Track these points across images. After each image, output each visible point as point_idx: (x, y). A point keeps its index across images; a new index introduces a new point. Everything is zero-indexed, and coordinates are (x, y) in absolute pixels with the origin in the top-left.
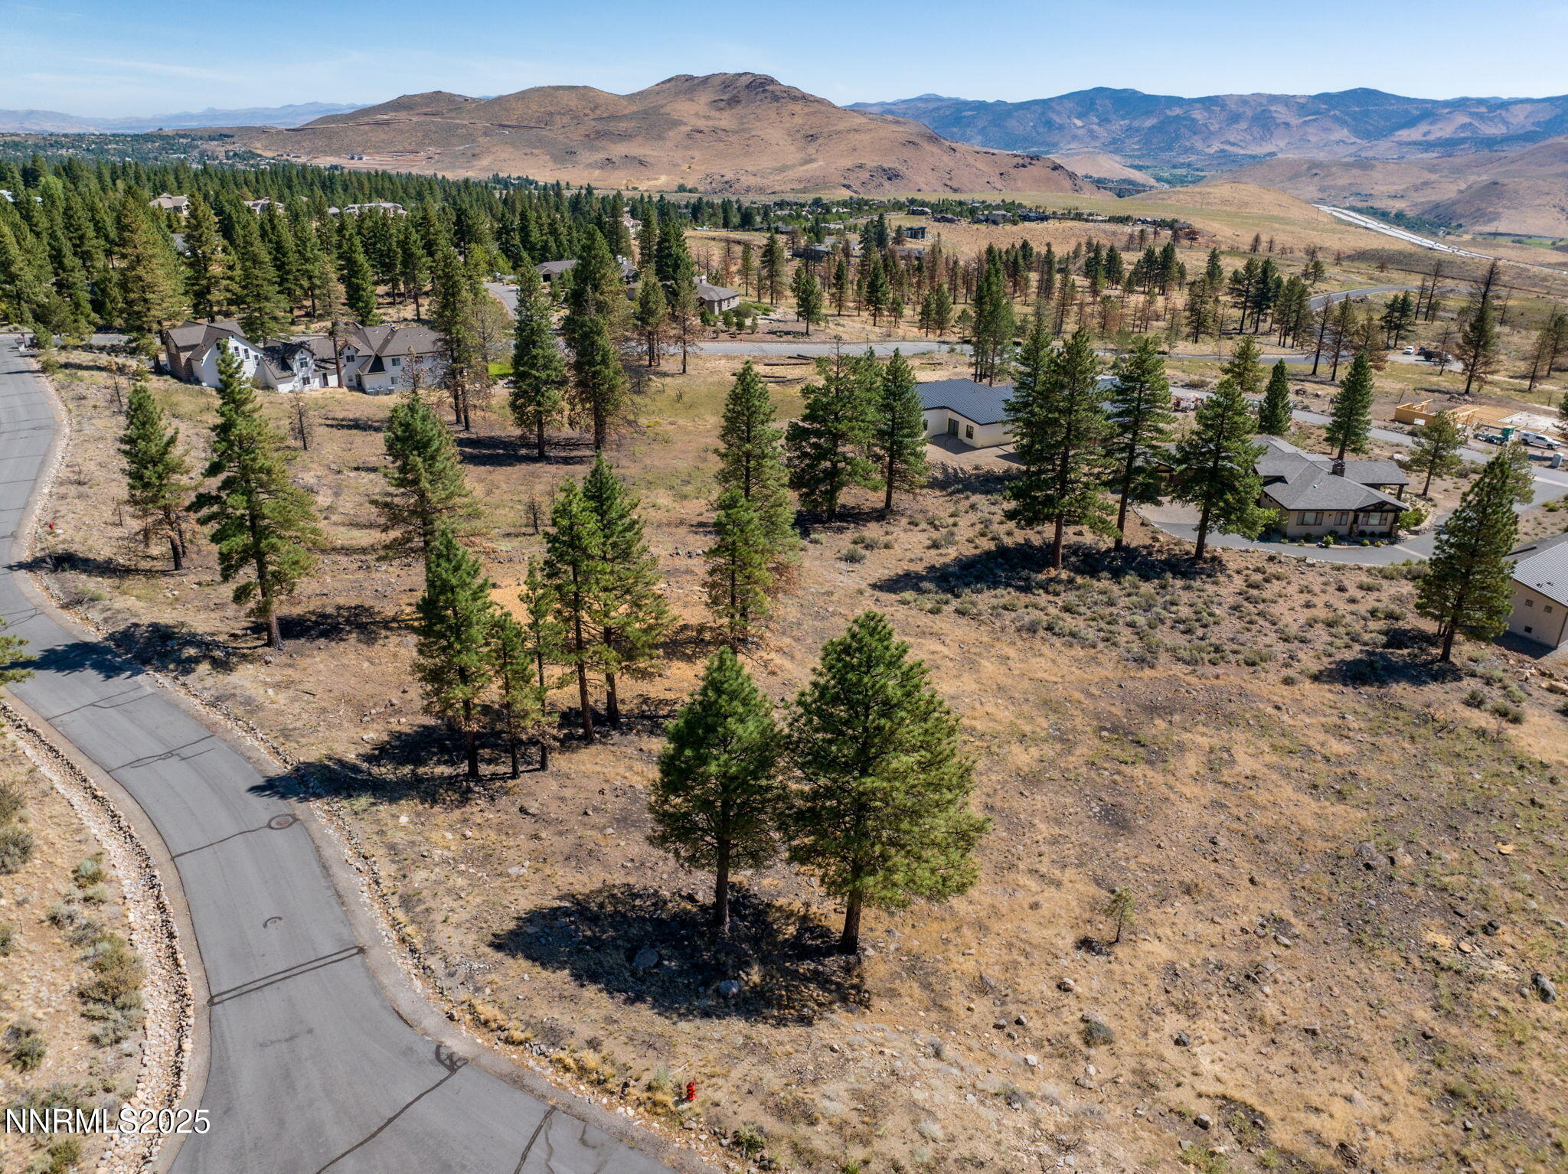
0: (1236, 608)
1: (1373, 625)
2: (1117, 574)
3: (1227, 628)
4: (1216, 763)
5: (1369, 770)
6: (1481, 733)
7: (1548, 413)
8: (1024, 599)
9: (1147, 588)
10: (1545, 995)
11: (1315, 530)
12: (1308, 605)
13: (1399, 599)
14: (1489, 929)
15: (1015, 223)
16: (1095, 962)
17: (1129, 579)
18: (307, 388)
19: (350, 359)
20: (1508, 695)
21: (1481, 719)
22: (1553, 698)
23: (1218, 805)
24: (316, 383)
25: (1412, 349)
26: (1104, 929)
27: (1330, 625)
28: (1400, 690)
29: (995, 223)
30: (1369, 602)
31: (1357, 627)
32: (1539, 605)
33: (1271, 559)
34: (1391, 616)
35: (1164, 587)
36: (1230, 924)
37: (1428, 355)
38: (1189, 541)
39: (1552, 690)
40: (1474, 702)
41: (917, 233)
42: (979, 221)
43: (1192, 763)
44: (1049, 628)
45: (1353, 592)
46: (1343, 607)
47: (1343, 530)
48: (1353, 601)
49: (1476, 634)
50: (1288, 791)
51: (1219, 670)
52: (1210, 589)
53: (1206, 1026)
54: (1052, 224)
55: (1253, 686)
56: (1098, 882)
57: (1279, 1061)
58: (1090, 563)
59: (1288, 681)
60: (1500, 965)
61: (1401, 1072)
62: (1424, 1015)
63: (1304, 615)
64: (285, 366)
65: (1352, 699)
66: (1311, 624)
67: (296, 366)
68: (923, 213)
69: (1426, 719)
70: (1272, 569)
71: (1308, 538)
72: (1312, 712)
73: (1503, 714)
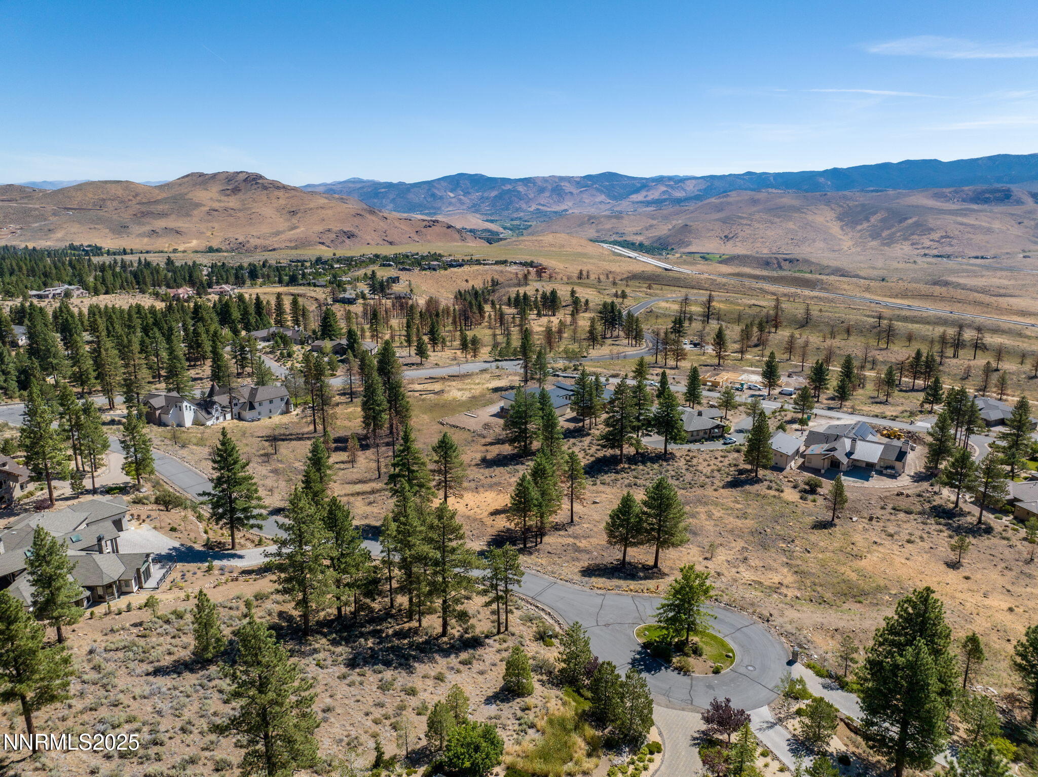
0: (687, 469)
1: (732, 469)
2: (644, 463)
3: (688, 477)
4: (710, 516)
5: (749, 511)
6: (774, 496)
7: (753, 372)
8: (619, 476)
9: (656, 466)
10: (809, 552)
11: (698, 438)
12: (709, 465)
13: (735, 459)
14: (793, 541)
15: (446, 269)
16: (710, 562)
17: (649, 464)
18: (218, 422)
19: (236, 405)
20: (778, 485)
21: (772, 493)
22: (789, 484)
23: (716, 525)
24: (221, 419)
25: (686, 341)
26: (708, 555)
27: (719, 471)
28: (747, 487)
29: (434, 269)
30: (726, 462)
31: (727, 470)
32: (778, 455)
33: (689, 451)
34: (735, 465)
35: (661, 465)
36: (734, 550)
37: (695, 345)
38: (660, 448)
39: (789, 481)
40: (769, 488)
41: (396, 280)
42: (425, 269)
43: (703, 516)
44: (635, 485)
45: (720, 459)
46: (720, 465)
47: (707, 436)
48: (721, 462)
49: (765, 467)
50: (731, 519)
51: (694, 490)
52: (676, 464)
53: (741, 569)
54: (466, 268)
55: (706, 493)
56: (699, 546)
57: (759, 573)
58: (633, 460)
59: (716, 490)
60: (797, 548)
61: (786, 570)
62: (785, 560)
63: (709, 469)
64: (209, 413)
65: (735, 492)
66: (712, 471)
67: (213, 412)
68: (390, 265)
69: (758, 495)
70: (691, 454)
71: (695, 441)
72: (727, 498)
73: (778, 490)
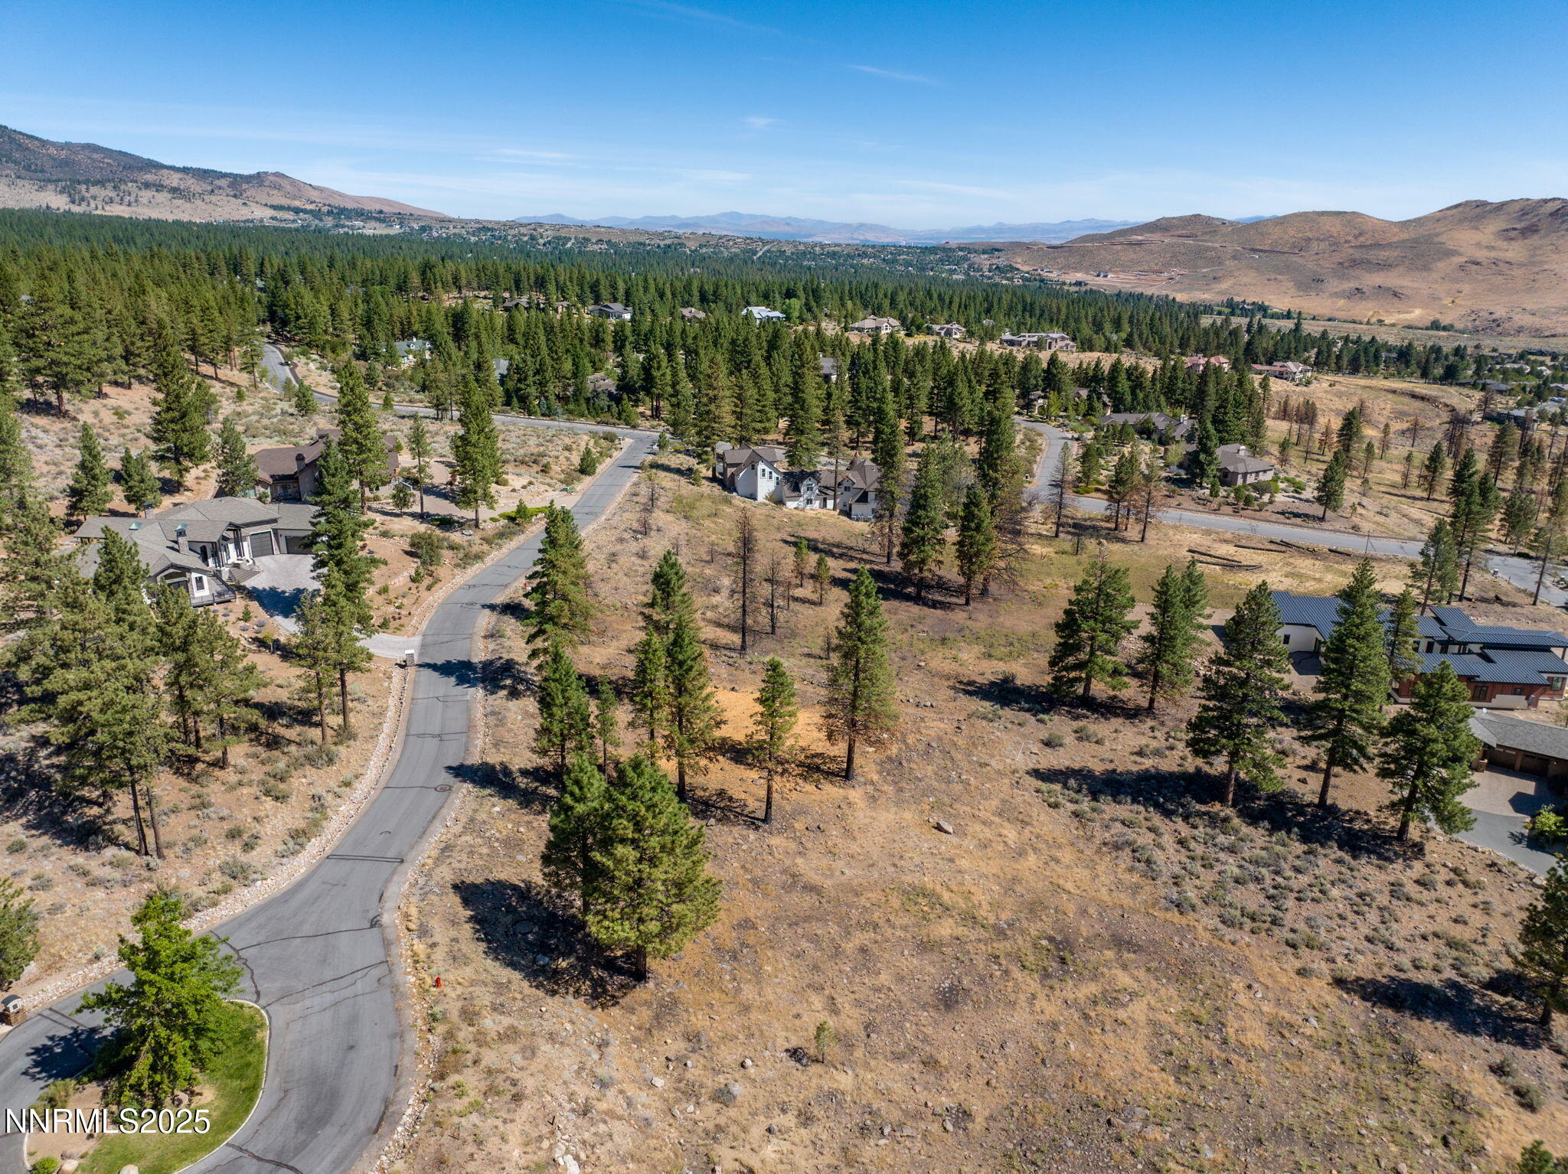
0: (1364, 895)
2: (1279, 828)
3: (1322, 909)
9: (1293, 848)
12: (1459, 920)
16: (786, 1064)
17: (1288, 835)
18: (809, 507)
19: (847, 489)
21: (1482, 1086)
23: (1053, 1026)
24: (817, 504)
28: (1428, 1027)
33: (1496, 864)
35: (1312, 853)
36: (924, 1095)
40: (1501, 1070)
43: (1085, 990)
44: (1134, 851)
50: (1136, 1045)
51: (1248, 938)
52: (1365, 870)
53: (803, 1134)
55: (1261, 963)
59: (1305, 973)
63: (1435, 927)
64: (796, 489)
66: (1430, 937)
67: (803, 489)
70: (1478, 874)
72: (1285, 1004)
73: (1524, 1094)
